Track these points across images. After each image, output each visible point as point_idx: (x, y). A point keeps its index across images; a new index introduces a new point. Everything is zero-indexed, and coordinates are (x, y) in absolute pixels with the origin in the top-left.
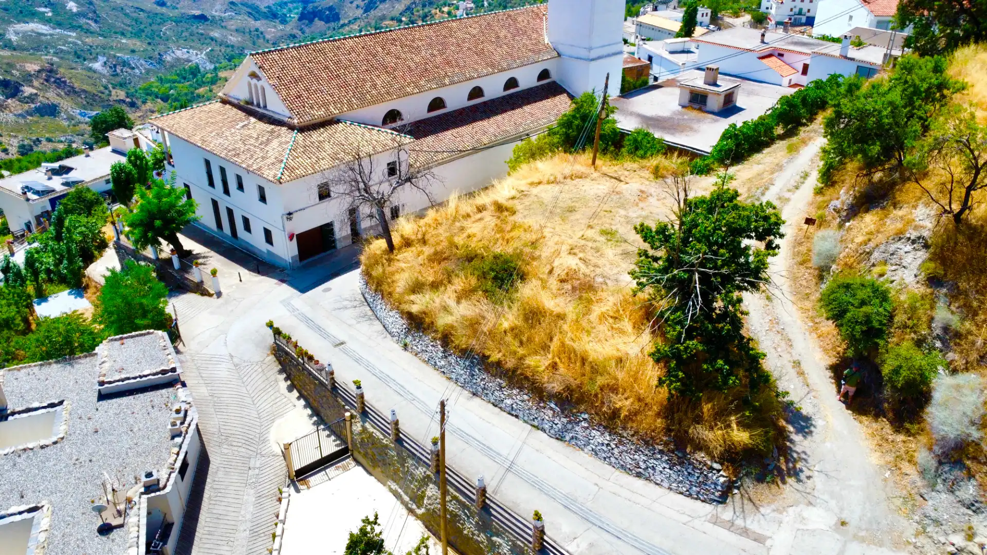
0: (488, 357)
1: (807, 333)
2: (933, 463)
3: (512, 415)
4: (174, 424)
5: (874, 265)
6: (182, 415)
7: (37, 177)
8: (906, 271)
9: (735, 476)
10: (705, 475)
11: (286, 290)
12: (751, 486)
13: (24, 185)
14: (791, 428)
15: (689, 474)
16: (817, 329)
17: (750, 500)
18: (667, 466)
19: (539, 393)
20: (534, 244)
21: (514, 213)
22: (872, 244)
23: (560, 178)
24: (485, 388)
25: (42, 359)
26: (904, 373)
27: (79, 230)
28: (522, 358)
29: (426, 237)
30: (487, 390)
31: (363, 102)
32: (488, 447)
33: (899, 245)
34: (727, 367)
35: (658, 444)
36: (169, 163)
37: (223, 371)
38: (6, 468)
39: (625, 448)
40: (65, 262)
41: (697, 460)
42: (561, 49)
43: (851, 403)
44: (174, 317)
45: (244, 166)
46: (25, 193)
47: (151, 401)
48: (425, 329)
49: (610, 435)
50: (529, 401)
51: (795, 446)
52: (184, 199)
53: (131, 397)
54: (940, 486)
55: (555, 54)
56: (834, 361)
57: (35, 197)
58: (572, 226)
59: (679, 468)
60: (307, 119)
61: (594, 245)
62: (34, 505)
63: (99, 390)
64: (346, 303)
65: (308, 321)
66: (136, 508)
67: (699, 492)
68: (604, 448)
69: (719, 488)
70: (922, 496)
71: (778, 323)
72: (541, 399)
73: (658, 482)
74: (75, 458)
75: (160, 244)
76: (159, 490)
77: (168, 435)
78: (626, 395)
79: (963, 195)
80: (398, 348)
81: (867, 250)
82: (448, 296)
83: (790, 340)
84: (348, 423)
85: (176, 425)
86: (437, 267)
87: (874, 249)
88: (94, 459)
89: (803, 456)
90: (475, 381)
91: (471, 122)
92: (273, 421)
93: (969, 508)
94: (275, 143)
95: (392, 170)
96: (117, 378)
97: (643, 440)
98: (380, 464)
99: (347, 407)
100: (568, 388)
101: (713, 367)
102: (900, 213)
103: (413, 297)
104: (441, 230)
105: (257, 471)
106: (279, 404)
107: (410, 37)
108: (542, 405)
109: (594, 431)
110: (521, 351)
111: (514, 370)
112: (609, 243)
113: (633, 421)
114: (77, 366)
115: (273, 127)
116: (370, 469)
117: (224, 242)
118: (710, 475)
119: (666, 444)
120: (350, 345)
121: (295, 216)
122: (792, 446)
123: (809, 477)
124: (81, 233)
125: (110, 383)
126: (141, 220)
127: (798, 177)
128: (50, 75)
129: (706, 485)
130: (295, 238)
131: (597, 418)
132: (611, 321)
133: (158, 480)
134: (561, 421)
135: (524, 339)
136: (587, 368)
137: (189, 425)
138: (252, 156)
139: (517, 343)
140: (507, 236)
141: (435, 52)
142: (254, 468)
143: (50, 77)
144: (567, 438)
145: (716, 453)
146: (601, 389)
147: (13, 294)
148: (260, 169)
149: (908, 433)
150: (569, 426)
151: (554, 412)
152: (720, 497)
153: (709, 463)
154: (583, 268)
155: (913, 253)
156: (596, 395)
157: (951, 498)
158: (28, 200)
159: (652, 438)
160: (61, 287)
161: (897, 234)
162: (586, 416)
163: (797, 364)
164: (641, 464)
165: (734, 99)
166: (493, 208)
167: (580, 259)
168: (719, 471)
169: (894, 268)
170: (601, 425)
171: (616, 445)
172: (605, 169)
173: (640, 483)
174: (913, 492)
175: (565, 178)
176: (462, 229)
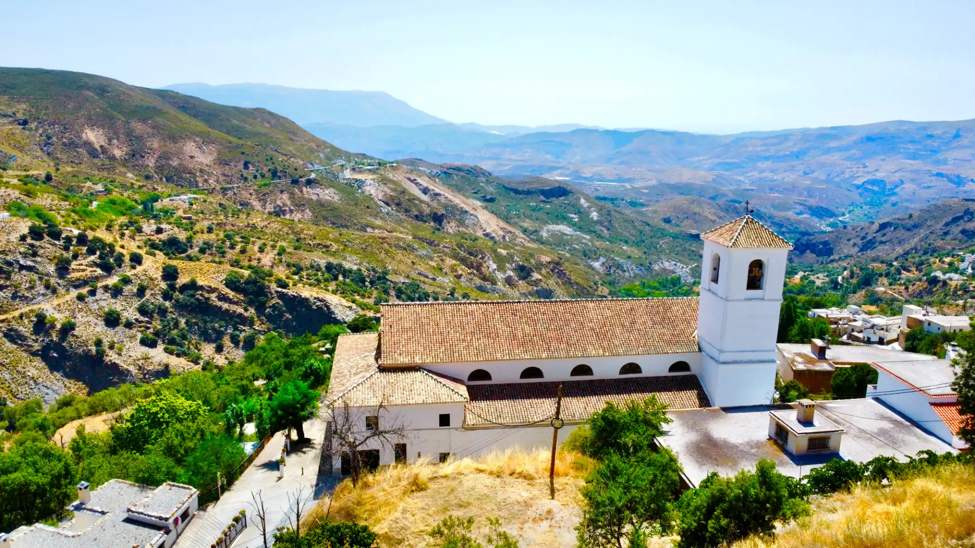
31: (449, 358)
42: (704, 345)
53: (137, 527)
55: (697, 349)
60: (393, 361)
115: (374, 362)
125: (133, 512)
143: (556, 268)
165: (831, 446)
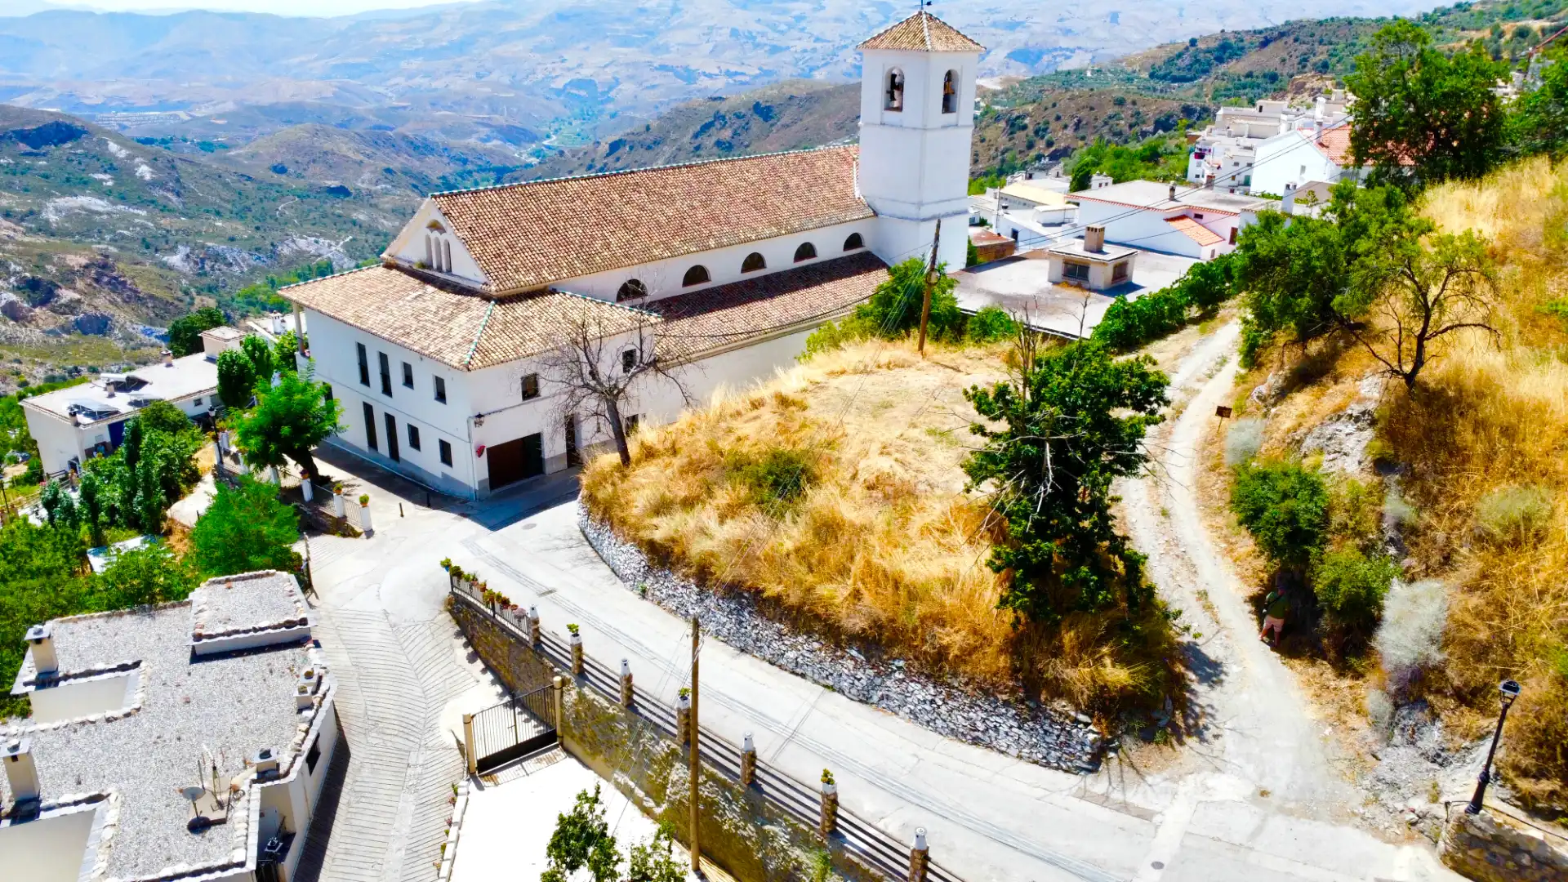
0: (763, 591)
1: (1219, 557)
2: (1387, 706)
3: (797, 674)
4: (303, 691)
5: (1305, 456)
6: (315, 680)
7: (93, 394)
8: (1348, 459)
9: (1111, 733)
10: (1069, 732)
11: (469, 527)
12: (1134, 747)
13: (74, 403)
14: (1191, 675)
15: (1046, 732)
16: (1232, 551)
17: (1132, 765)
18: (1015, 724)
19: (834, 635)
20: (829, 444)
21: (805, 408)
22: (1303, 430)
23: (871, 366)
24: (757, 640)
25: (110, 608)
26: (1343, 588)
27: (162, 451)
28: (809, 590)
29: (677, 447)
30: (761, 641)
31: (590, 266)
32: (760, 713)
33: (1339, 426)
34: (1095, 578)
35: (1001, 693)
36: (303, 354)
37: (374, 634)
38: (55, 745)
39: (956, 704)
40: (140, 493)
41: (1056, 711)
42: (878, 205)
43: (1279, 642)
44: (304, 557)
45: (416, 348)
46: (73, 415)
47: (269, 665)
48: (672, 564)
49: (935, 687)
50: (820, 650)
51: (1197, 698)
52: (322, 403)
53: (240, 659)
54: (1397, 739)
55: (869, 212)
56: (1255, 590)
57: (88, 420)
58: (887, 425)
59: (1031, 724)
60: (509, 287)
61: (917, 446)
62: (94, 793)
63: (194, 647)
64: (557, 542)
65: (500, 565)
66: (246, 797)
67: (1060, 758)
68: (927, 707)
69: (1088, 749)
70: (1374, 756)
71: (1177, 545)
72: (838, 645)
73: (1003, 749)
74: (156, 735)
75: (285, 463)
76: (278, 777)
77: (294, 707)
78: (956, 628)
79: (1415, 347)
80: (634, 597)
81: (1297, 438)
82: (706, 515)
83: (1194, 566)
84: (557, 693)
85: (305, 692)
86: (691, 478)
87: (1306, 434)
88: (184, 737)
89: (1209, 710)
90: (743, 630)
91: (745, 303)
92: (445, 701)
93: (1434, 761)
94: (462, 318)
95: (629, 358)
96: (221, 630)
97: (981, 689)
98: (603, 748)
99: (556, 670)
100: (877, 625)
101: (1074, 576)
102: (1339, 387)
103: (655, 521)
104: (699, 435)
105: (419, 770)
106: (455, 678)
107: (659, 182)
108: (839, 653)
109: (912, 684)
110: (810, 578)
111: (799, 608)
112: (939, 445)
113: (965, 662)
114: (159, 619)
115: (459, 297)
116: (588, 760)
117: (377, 467)
118: (1075, 731)
119: (1013, 691)
120: (562, 593)
121: (485, 419)
122: (1192, 698)
123: (1216, 737)
124: (164, 457)
125: (210, 637)
126: (261, 427)
127: (1213, 363)
128: (102, 273)
129: (1069, 746)
130: (485, 454)
131: (916, 664)
132: (937, 534)
133: (278, 765)
134: (866, 675)
135: (814, 561)
136: (903, 593)
137: (325, 695)
138: (428, 335)
139: (804, 569)
140: (795, 437)
141: (696, 204)
142: (415, 766)
143: (102, 275)
144: (875, 699)
145: (1083, 700)
146: (922, 622)
147: (62, 534)
148: (440, 351)
149: (1358, 676)
150: (878, 681)
151: (856, 662)
152: (1090, 762)
153: (1073, 714)
154: (899, 471)
155: (1358, 433)
156: (914, 631)
157: (1411, 751)
158: (77, 424)
159: (993, 685)
160: (130, 533)
161: (1335, 411)
162: (901, 663)
163: (1203, 595)
164: (979, 724)
165: (1128, 272)
166: (774, 402)
167: (896, 460)
168: (1087, 725)
169: (1332, 456)
170: (922, 673)
171: (943, 700)
172: (937, 357)
173: (977, 752)
174: (1362, 751)
175: (879, 367)
176: (730, 431)
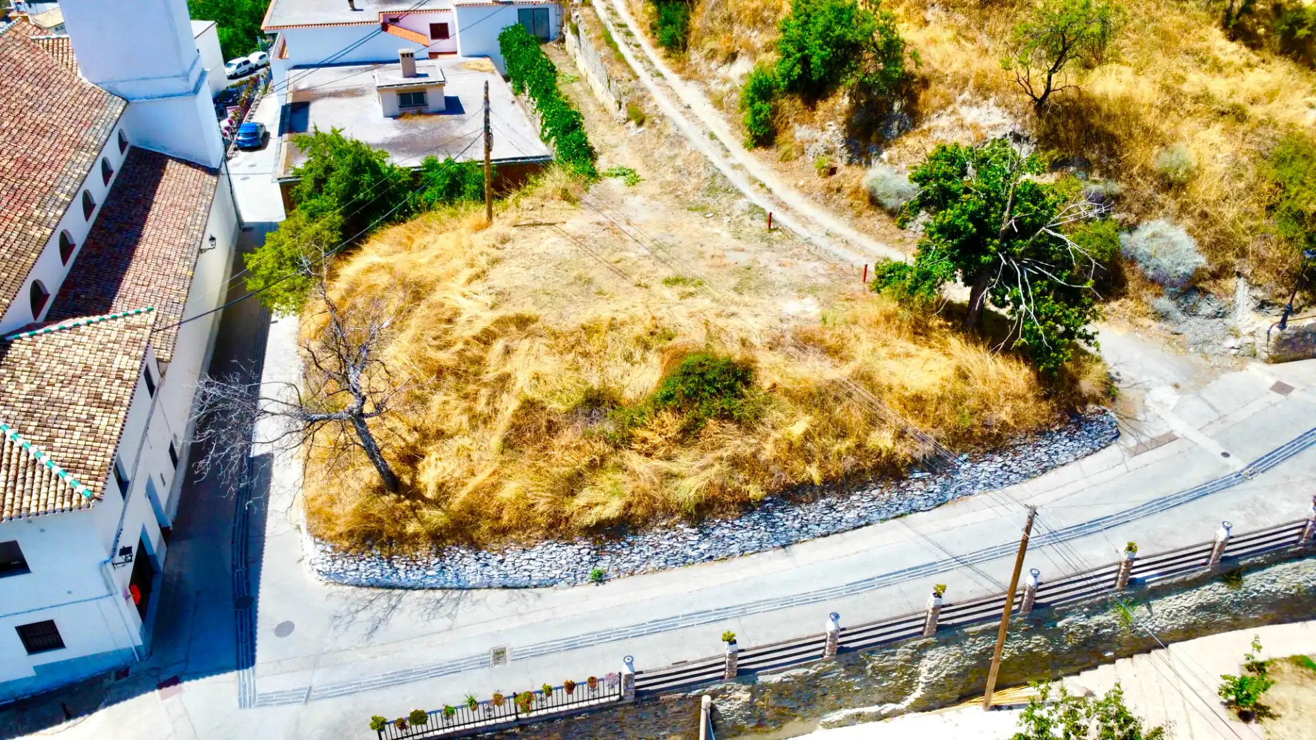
3: (860, 527)
12: (1116, 407)
17: (1126, 417)
18: (1068, 440)
19: (895, 474)
21: (537, 320)
24: (802, 526)
30: (807, 525)
32: (909, 569)
35: (1053, 427)
41: (1089, 415)
42: (127, 90)
48: (638, 527)
49: (1000, 455)
54: (1184, 317)
55: (120, 101)
59: (1078, 433)
67: (1100, 442)
68: (999, 473)
70: (1175, 334)
72: (898, 479)
73: (1064, 462)
78: (1001, 404)
90: (779, 529)
93: (1215, 318)
97: (1037, 433)
98: (799, 711)
99: (696, 693)
103: (578, 501)
108: (903, 485)
109: (981, 465)
118: (1105, 418)
120: (513, 644)
127: (708, 139)
131: (979, 449)
134: (937, 484)
144: (950, 496)
150: (949, 482)
151: (923, 480)
153: (1099, 409)
157: (1197, 319)
159: (1045, 424)
164: (1044, 458)
170: (986, 452)
171: (1011, 460)
174: (1168, 335)
